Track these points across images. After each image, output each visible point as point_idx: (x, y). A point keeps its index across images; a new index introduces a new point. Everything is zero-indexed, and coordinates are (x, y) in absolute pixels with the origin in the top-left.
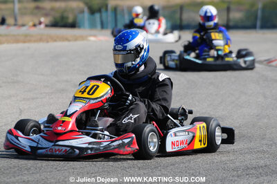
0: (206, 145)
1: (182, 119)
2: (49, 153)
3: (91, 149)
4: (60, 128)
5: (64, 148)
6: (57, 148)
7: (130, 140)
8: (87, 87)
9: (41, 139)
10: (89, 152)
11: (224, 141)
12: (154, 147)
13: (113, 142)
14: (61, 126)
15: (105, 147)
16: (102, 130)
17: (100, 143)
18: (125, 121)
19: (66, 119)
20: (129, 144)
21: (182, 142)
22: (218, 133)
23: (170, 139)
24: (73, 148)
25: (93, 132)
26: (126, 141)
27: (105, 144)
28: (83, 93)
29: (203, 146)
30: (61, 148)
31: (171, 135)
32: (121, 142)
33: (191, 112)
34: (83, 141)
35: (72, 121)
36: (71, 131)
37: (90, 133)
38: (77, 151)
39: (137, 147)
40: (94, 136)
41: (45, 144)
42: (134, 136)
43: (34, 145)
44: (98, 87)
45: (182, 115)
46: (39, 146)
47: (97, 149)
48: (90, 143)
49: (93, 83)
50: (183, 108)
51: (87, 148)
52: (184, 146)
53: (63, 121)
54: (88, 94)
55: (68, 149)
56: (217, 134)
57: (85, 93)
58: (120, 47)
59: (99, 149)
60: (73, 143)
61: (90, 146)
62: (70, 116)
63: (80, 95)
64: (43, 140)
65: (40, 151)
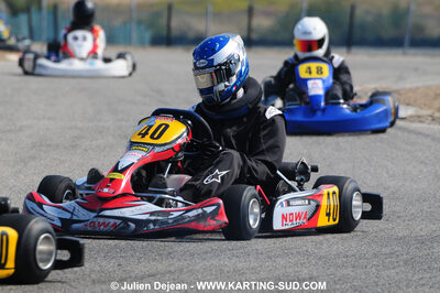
0: (337, 221)
1: (302, 180)
2: (89, 229)
3: (155, 222)
4: (106, 190)
5: (112, 221)
6: (101, 220)
7: (214, 208)
8: (151, 127)
9: (77, 207)
10: (152, 226)
11: (365, 215)
12: (255, 220)
13: (187, 211)
14: (108, 187)
15: (176, 220)
16: (172, 194)
17: (168, 213)
18: (208, 181)
19: (117, 176)
20: (214, 214)
21: (298, 216)
22: (357, 201)
23: (280, 210)
24: (125, 220)
25: (158, 196)
26: (209, 210)
27: (176, 214)
28: (143, 136)
29: (332, 223)
30: (107, 220)
31: (281, 203)
32: (200, 211)
33: (315, 169)
34: (141, 210)
35: (125, 179)
36: (124, 195)
37: (154, 198)
38: (133, 225)
39: (226, 220)
40: (160, 203)
41: (83, 214)
42: (221, 202)
43: (68, 216)
44: (167, 126)
45: (301, 173)
46: (75, 218)
47: (162, 223)
48: (152, 214)
49: (159, 121)
50: (303, 163)
51: (148, 221)
52: (302, 221)
53: (112, 180)
54: (152, 137)
55: (118, 222)
56: (354, 203)
57: (148, 137)
58: (203, 63)
59: (166, 223)
60: (127, 213)
61: (153, 218)
62: (123, 171)
63: (138, 139)
64: (81, 209)
65: (75, 226)
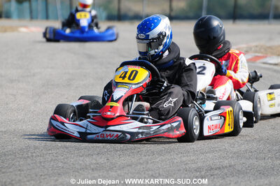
0: (233, 129)
2: (100, 138)
3: (142, 133)
4: (109, 113)
5: (116, 133)
6: (108, 133)
7: (177, 123)
8: (126, 72)
9: (89, 124)
10: (140, 136)
11: (244, 125)
12: (197, 130)
13: (162, 126)
14: (110, 111)
15: (155, 132)
17: (149, 127)
18: (166, 105)
19: (114, 104)
20: (178, 128)
21: (216, 127)
23: (206, 123)
24: (124, 132)
25: (141, 116)
26: (175, 125)
27: (155, 128)
28: (124, 78)
29: (231, 130)
30: (112, 133)
31: (208, 119)
32: (169, 125)
35: (119, 105)
36: (121, 116)
37: (138, 118)
38: (129, 136)
40: (142, 121)
41: (94, 129)
42: (180, 119)
43: (83, 130)
44: (137, 72)
45: (201, 99)
46: (88, 131)
47: (147, 134)
48: (139, 128)
49: (130, 69)
51: (138, 133)
52: (218, 130)
53: (111, 107)
54: (129, 79)
55: (120, 134)
56: (240, 117)
57: (126, 79)
58: (142, 36)
59: (149, 133)
60: (124, 128)
61: (141, 131)
62: (117, 101)
63: (120, 80)
64: (92, 126)
65: (89, 136)
